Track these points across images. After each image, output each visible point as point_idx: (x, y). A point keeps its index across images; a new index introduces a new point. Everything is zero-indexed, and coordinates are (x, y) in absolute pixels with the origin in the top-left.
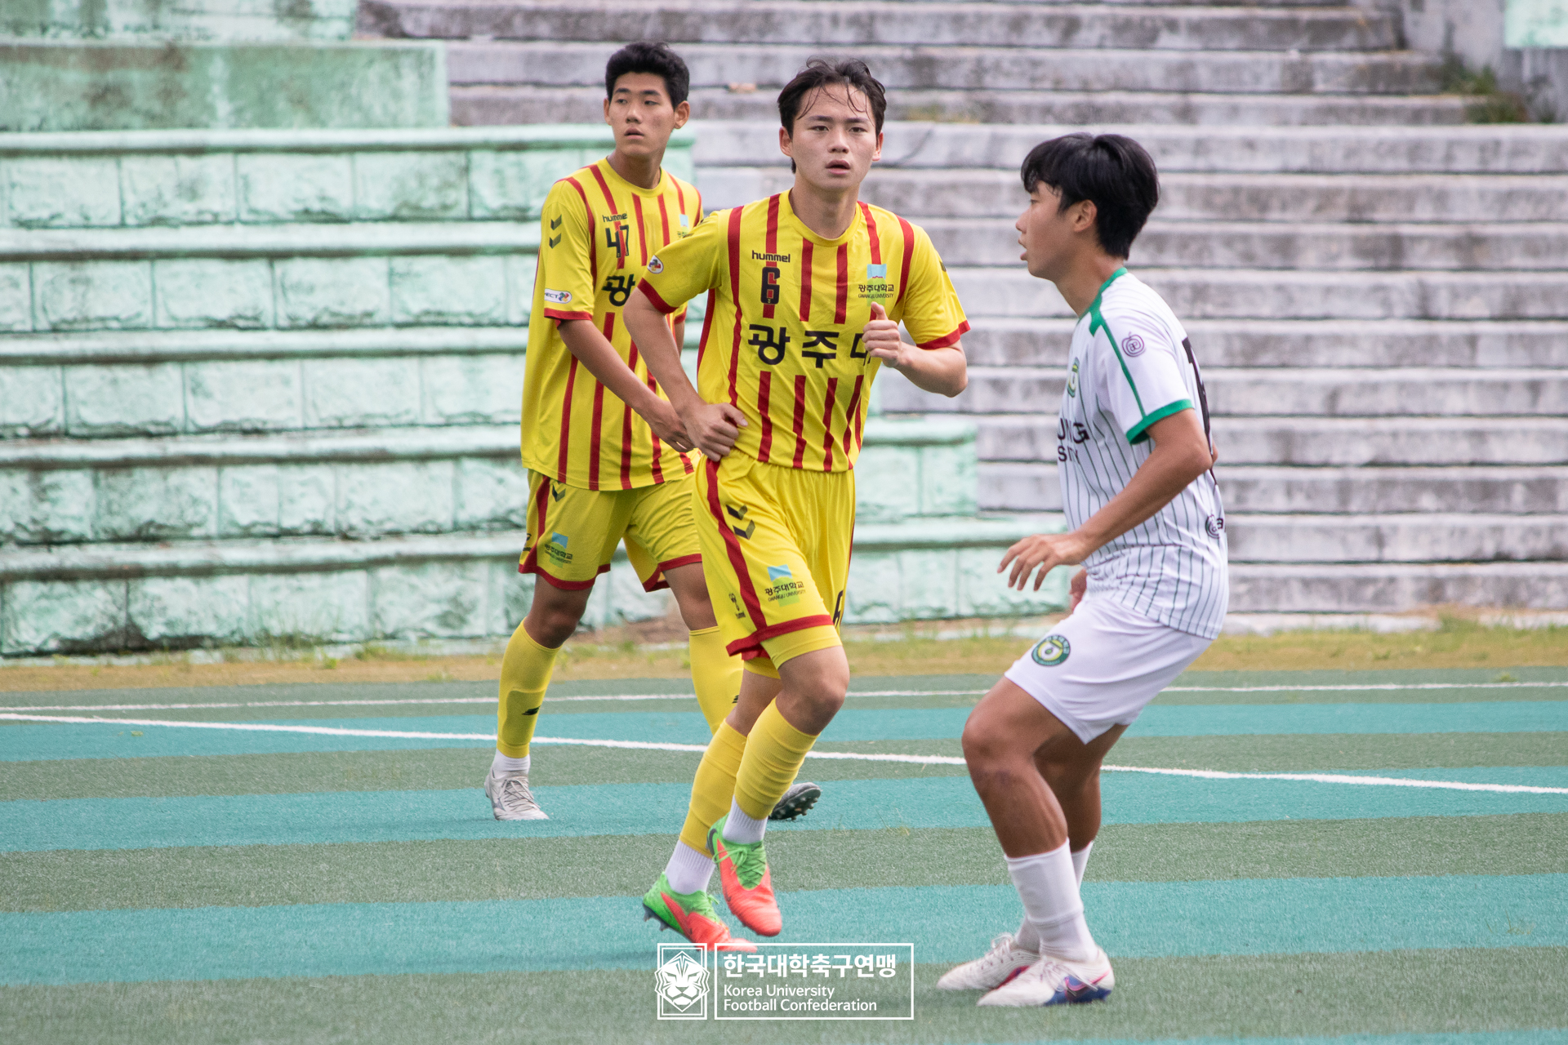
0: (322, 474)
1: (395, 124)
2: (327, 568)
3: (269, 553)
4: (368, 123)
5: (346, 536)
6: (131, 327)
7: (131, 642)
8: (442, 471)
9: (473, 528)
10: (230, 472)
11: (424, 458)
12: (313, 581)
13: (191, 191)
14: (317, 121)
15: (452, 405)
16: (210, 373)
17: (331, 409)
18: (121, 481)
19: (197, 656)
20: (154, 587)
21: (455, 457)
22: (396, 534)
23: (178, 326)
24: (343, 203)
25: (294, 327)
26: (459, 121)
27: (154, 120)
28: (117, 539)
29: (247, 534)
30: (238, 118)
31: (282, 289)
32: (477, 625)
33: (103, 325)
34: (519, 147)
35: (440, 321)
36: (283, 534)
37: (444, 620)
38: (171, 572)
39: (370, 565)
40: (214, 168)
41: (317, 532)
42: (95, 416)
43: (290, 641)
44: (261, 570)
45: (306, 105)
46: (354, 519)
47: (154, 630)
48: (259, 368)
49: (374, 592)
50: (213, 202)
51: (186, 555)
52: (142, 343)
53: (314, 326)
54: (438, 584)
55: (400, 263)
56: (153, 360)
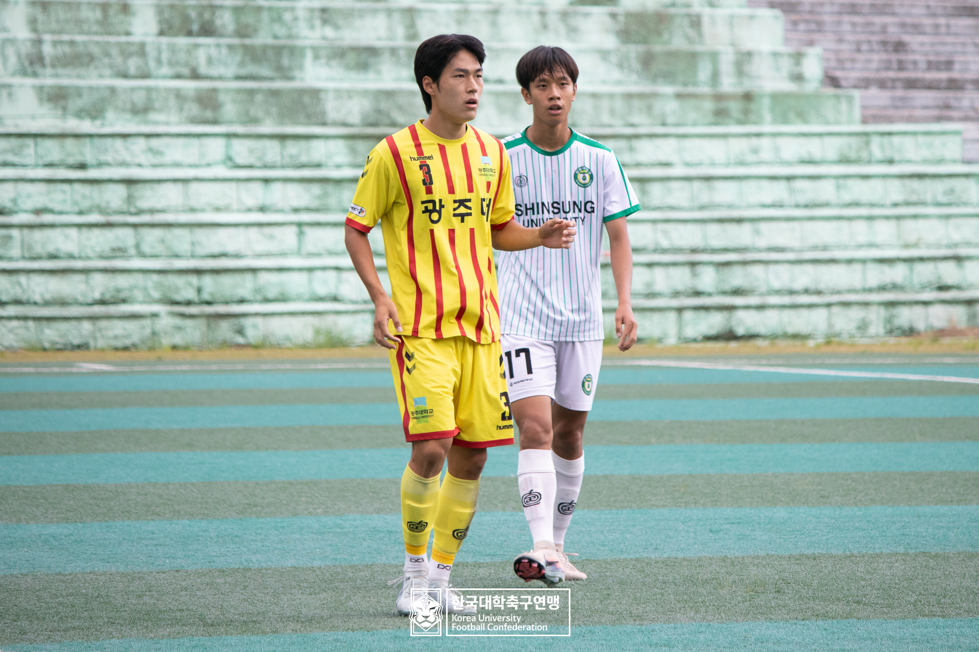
0: (809, 268)
1: (838, 123)
2: (811, 306)
3: (786, 300)
4: (827, 123)
5: (819, 293)
6: (730, 207)
7: (729, 336)
8: (858, 267)
9: (870, 290)
10: (772, 268)
11: (850, 261)
12: (804, 312)
13: (755, 151)
14: (805, 121)
15: (862, 239)
16: (763, 226)
17: (813, 241)
18: (726, 270)
19: (760, 343)
20: (740, 314)
21: (864, 261)
22: (838, 292)
23: (750, 206)
24: (817, 155)
25: (797, 206)
26: (864, 121)
27: (741, 122)
28: (724, 293)
29: (778, 292)
30: (775, 121)
31: (792, 191)
32: (872, 330)
33: (719, 206)
34: (890, 134)
35: (856, 204)
36: (792, 292)
37: (859, 328)
38: (747, 307)
39: (829, 305)
40: (765, 142)
41: (806, 291)
42: (716, 243)
43: (796, 336)
44: (783, 307)
45: (802, 116)
46: (822, 286)
47: (740, 331)
48: (782, 225)
49: (830, 316)
50: (766, 155)
51: (753, 300)
52: (736, 214)
53: (806, 206)
54: (856, 314)
55: (841, 181)
56: (739, 221)
